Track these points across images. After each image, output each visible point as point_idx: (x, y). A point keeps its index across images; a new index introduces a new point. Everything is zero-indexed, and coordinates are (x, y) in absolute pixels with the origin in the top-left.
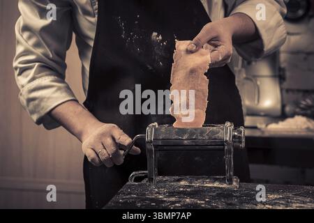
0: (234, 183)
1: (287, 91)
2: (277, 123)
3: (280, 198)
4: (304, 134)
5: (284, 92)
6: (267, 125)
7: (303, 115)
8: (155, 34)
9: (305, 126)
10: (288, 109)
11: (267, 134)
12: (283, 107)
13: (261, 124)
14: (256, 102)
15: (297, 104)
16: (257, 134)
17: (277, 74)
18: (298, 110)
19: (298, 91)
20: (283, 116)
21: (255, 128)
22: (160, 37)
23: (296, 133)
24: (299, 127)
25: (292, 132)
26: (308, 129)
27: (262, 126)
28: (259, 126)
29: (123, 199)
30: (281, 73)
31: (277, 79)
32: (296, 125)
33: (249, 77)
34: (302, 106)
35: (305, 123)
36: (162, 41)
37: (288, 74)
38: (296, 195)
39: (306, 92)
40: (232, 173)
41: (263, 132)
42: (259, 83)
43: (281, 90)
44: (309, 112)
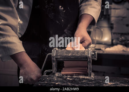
0: (92, 76)
1: (114, 33)
2: (110, 47)
3: (114, 84)
4: (121, 53)
5: (113, 34)
6: (105, 49)
7: (121, 44)
8: (60, 7)
9: (122, 49)
10: (114, 41)
11: (105, 53)
12: (112, 40)
13: (102, 48)
14: (101, 38)
15: (118, 39)
16: (101, 52)
17: (110, 26)
18: (118, 42)
19: (119, 33)
20: (112, 45)
21: (100, 49)
22: (63, 8)
23: (118, 53)
24: (119, 50)
25: (117, 52)
26: (123, 51)
27: (103, 49)
28: (102, 49)
29: (40, 84)
30: (112, 26)
31: (110, 28)
32: (118, 49)
33: (98, 27)
34: (120, 40)
35: (122, 48)
36: (63, 10)
37: (115, 26)
38: (121, 83)
39: (122, 34)
40: (91, 72)
41: (104, 52)
42: (102, 30)
43: (112, 33)
44: (123, 43)
